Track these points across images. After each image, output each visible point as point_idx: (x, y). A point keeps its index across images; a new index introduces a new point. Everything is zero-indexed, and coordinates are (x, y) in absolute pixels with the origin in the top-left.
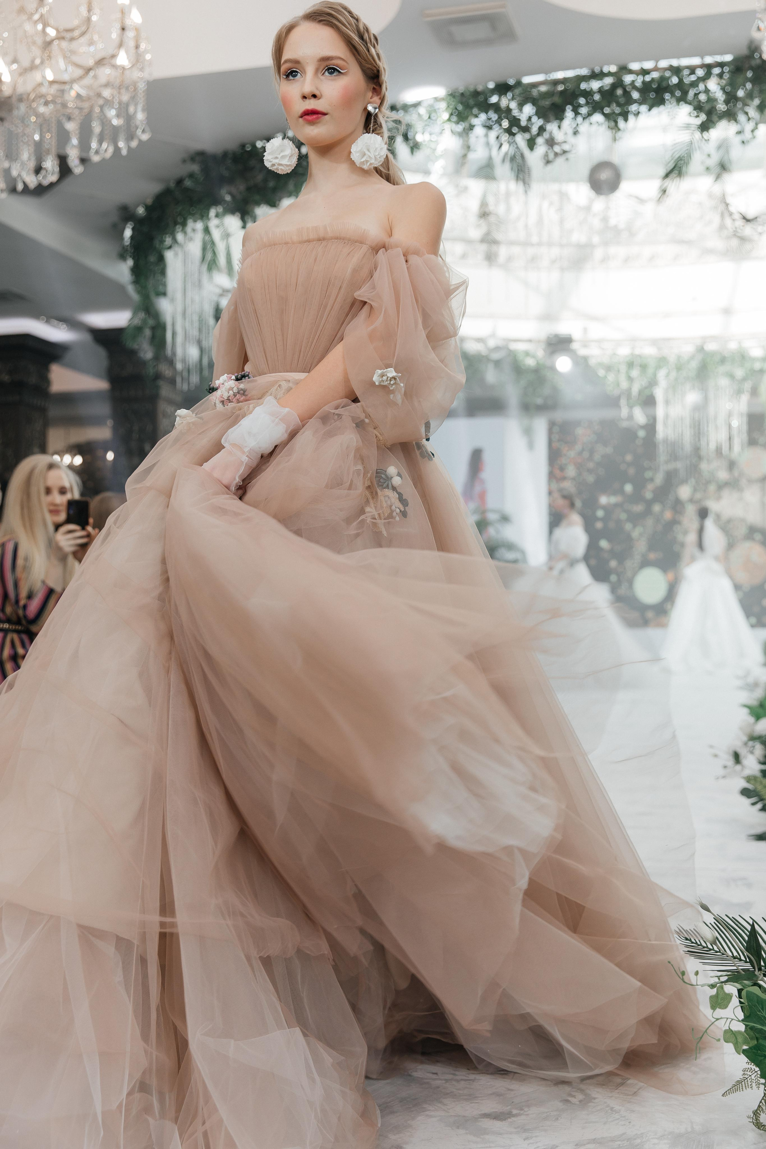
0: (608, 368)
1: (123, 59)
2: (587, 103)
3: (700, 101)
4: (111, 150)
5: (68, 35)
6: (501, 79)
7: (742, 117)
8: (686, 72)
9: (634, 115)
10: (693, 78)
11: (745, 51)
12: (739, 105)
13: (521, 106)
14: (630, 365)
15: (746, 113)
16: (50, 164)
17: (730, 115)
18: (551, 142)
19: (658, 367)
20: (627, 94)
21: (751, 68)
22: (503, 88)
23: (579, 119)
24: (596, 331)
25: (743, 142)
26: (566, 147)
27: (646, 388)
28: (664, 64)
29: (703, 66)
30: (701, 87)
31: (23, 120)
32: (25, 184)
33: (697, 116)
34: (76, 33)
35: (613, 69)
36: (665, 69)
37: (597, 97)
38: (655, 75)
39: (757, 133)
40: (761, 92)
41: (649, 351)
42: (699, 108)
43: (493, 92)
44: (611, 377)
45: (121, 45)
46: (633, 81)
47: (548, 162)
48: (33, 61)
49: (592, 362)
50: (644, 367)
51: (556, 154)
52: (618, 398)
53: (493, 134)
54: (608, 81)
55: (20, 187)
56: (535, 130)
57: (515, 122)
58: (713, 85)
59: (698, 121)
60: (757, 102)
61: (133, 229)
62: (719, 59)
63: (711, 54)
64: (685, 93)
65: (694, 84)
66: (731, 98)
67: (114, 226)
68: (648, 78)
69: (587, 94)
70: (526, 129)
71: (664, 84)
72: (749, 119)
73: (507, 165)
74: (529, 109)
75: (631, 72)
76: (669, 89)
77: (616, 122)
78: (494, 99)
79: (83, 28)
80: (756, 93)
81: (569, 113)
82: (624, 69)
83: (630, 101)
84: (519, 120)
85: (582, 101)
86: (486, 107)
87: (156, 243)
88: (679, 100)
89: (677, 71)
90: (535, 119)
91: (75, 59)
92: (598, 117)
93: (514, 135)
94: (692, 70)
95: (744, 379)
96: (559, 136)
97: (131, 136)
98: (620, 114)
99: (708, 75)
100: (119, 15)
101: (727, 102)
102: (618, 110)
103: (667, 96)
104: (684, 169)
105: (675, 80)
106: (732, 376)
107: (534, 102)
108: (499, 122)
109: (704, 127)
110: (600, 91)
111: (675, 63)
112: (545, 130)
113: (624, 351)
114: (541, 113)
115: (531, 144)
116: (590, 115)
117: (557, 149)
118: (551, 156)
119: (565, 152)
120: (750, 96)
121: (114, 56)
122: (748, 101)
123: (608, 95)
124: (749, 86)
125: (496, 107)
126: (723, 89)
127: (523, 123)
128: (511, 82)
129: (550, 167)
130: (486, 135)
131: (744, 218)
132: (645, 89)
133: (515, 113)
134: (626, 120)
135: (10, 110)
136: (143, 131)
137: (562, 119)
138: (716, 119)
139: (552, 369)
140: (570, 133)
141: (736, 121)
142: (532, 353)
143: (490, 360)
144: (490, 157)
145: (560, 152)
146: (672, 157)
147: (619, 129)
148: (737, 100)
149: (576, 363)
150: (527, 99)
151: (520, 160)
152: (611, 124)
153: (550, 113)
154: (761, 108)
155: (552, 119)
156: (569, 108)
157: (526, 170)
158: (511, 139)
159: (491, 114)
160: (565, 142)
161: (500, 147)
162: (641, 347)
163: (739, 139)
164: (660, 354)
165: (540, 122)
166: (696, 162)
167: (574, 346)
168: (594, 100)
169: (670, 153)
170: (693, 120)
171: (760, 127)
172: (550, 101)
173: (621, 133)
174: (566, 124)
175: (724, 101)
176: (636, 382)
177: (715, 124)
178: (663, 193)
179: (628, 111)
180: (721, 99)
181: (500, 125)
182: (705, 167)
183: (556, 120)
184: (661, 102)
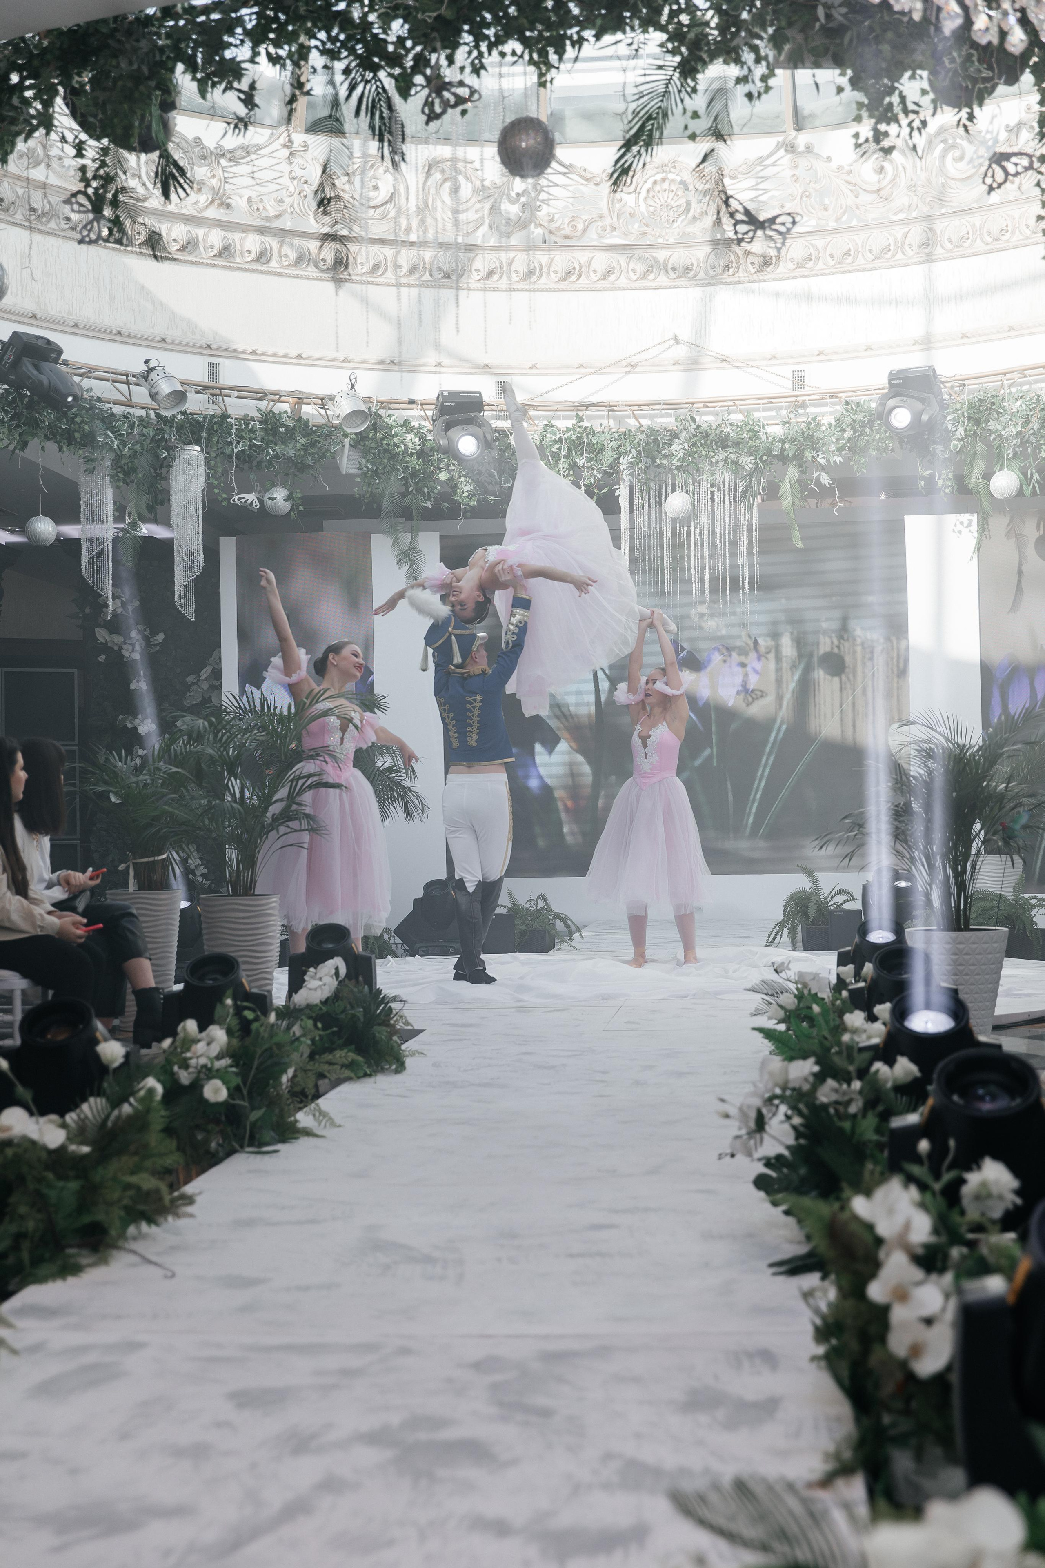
2: (497, 20)
3: (679, 23)
7: (748, 57)
9: (573, 44)
12: (743, 34)
13: (386, 21)
14: (575, 444)
15: (755, 49)
17: (729, 52)
18: (438, 85)
19: (619, 451)
23: (483, 46)
25: (749, 96)
26: (463, 92)
33: (674, 52)
39: (771, 82)
40: (777, 14)
41: (603, 423)
42: (677, 36)
47: (432, 117)
51: (446, 105)
53: (339, 66)
56: (409, 63)
57: (377, 46)
59: (678, 59)
60: (770, 30)
64: (657, 11)
66: (729, 21)
70: (395, 60)
72: (758, 61)
73: (364, 120)
74: (398, 27)
77: (543, 54)
81: (466, 38)
83: (566, 20)
84: (385, 41)
85: (488, 16)
86: (326, 19)
88: (644, 25)
90: (409, 44)
92: (513, 45)
93: (375, 69)
95: (756, 471)
96: (449, 74)
101: (722, 29)
102: (547, 34)
103: (627, 14)
104: (656, 134)
106: (736, 467)
107: (407, 13)
108: (348, 46)
109: (687, 69)
112: (427, 63)
113: (564, 424)
114: (418, 33)
115: (404, 85)
116: (500, 41)
117: (446, 94)
118: (437, 109)
119: (460, 100)
120: (760, 20)
122: (757, 30)
125: (344, 20)
126: (715, 5)
127: (391, 48)
129: (434, 125)
130: (327, 67)
133: (377, 30)
134: (560, 52)
137: (455, 46)
138: (705, 56)
139: (451, 452)
140: (468, 69)
141: (738, 61)
142: (415, 424)
143: (345, 435)
144: (335, 103)
145: (452, 100)
146: (636, 113)
147: (549, 66)
148: (739, 24)
149: (486, 444)
150: (396, 8)
151: (386, 113)
152: (535, 56)
153: (435, 34)
154: (777, 41)
155: (438, 45)
156: (466, 27)
157: (396, 128)
158: (369, 75)
159: (335, 32)
160: (461, 84)
161: (352, 88)
162: (590, 418)
163: (742, 89)
164: (622, 430)
165: (418, 48)
166: (675, 123)
167: (487, 414)
168: (506, 14)
169: (633, 106)
170: (669, 57)
171: (778, 72)
172: (434, 14)
173: (553, 70)
174: (461, 54)
175: (717, 27)
176: (586, 474)
177: (705, 64)
178: (625, 171)
179: (565, 37)
180: (713, 25)
181: (352, 51)
182: (689, 132)
183: (444, 47)
184: (618, 25)
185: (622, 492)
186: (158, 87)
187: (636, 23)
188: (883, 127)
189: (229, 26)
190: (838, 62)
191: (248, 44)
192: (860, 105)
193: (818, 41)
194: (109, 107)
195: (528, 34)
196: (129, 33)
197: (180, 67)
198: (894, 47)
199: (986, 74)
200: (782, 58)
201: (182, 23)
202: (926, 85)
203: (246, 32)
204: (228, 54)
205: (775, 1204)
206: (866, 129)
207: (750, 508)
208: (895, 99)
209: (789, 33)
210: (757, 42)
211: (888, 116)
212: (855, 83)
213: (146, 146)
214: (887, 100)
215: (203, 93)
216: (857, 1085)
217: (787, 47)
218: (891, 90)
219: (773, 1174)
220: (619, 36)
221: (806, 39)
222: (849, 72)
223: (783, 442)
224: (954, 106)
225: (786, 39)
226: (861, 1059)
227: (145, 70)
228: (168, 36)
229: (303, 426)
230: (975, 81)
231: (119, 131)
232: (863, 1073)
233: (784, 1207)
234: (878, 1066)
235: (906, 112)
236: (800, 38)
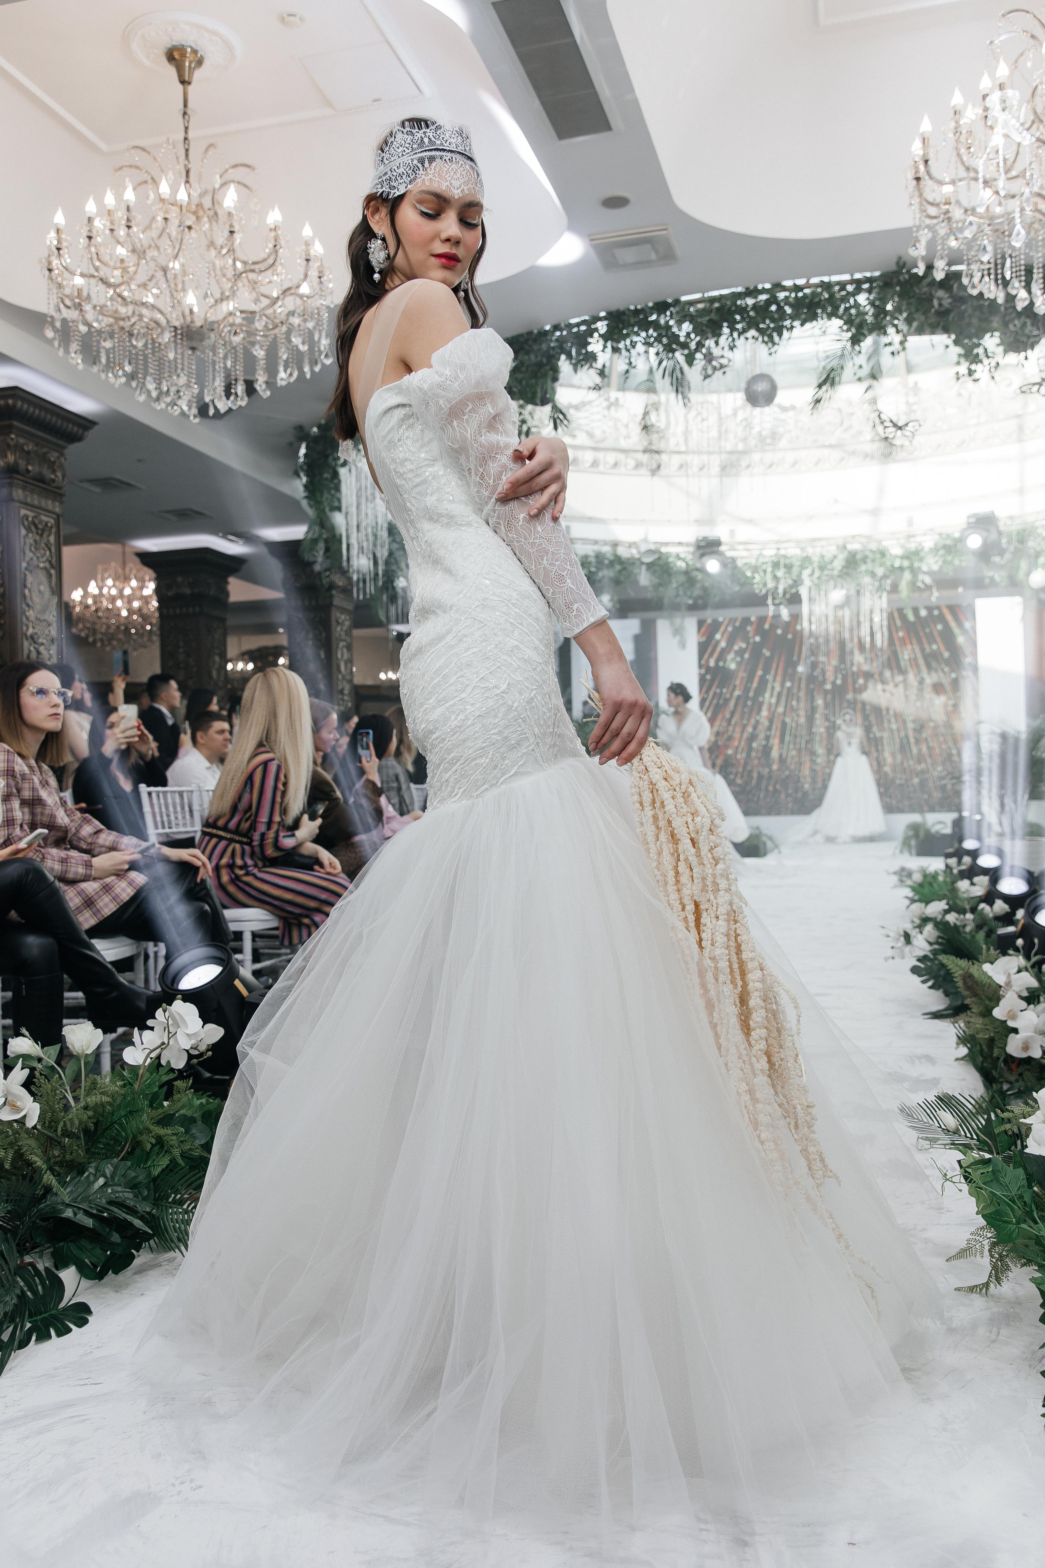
0: (755, 569)
1: (305, 289)
2: (743, 319)
3: (851, 315)
4: (296, 374)
5: (256, 267)
6: (660, 299)
7: (891, 330)
8: (837, 288)
9: (788, 330)
10: (844, 293)
11: (894, 268)
12: (888, 318)
13: (680, 323)
14: (776, 565)
15: (896, 326)
16: (240, 388)
17: (879, 328)
18: (709, 358)
19: (802, 567)
20: (780, 308)
21: (899, 283)
22: (662, 307)
23: (735, 335)
24: (744, 533)
25: (893, 353)
26: (724, 361)
27: (791, 587)
28: (815, 280)
29: (852, 282)
30: (852, 301)
31: (214, 349)
32: (215, 407)
33: (848, 331)
34: (262, 266)
35: (768, 286)
36: (816, 286)
37: (752, 313)
38: (807, 291)
39: (907, 345)
40: (909, 304)
41: (793, 551)
42: (849, 322)
43: (652, 310)
44: (758, 578)
45: (306, 276)
46: (786, 297)
47: (706, 377)
48: (222, 294)
49: (740, 563)
50: (789, 567)
51: (715, 369)
52: (766, 596)
53: (652, 351)
54: (763, 297)
55: (211, 412)
56: (693, 346)
57: (675, 338)
58: (862, 299)
59: (849, 334)
60: (905, 315)
61: (307, 448)
62: (868, 275)
63: (860, 271)
64: (837, 308)
65: (844, 299)
66: (880, 312)
67: (291, 444)
68: (800, 294)
69: (743, 310)
70: (684, 346)
71: (817, 300)
72: (898, 332)
73: (667, 379)
74: (687, 327)
75: (784, 289)
76: (819, 305)
77: (771, 337)
78: (654, 317)
79: (271, 261)
80: (904, 308)
81: (726, 330)
82: (778, 286)
83: (784, 316)
84: (680, 336)
85: (738, 317)
86: (645, 325)
87: (330, 459)
88: (830, 316)
89: (827, 286)
90: (693, 336)
91: (263, 290)
92: (752, 333)
93: (673, 351)
94: (843, 285)
95: (885, 577)
96: (716, 352)
97: (314, 362)
98: (774, 329)
99: (858, 290)
100: (304, 247)
101: (876, 316)
102: (772, 325)
103: (819, 311)
104: (837, 379)
105: (826, 296)
106: (873, 574)
107: (692, 319)
108: (658, 339)
109: (856, 340)
110: (755, 307)
111: (826, 279)
112: (703, 346)
113: (770, 553)
114: (698, 329)
115: (690, 359)
116: (744, 331)
117: (714, 363)
118: (710, 372)
119: (722, 366)
120: (898, 309)
121: (298, 287)
122: (897, 315)
123: (762, 310)
124: (896, 299)
125: (656, 325)
126: (872, 304)
127: (682, 339)
128: (670, 301)
129: (708, 380)
130: (646, 352)
131: (895, 425)
132: (797, 305)
133: (675, 330)
134: (780, 335)
135: (202, 340)
136: (326, 356)
137: (719, 335)
138: (866, 332)
139: (702, 570)
140: (727, 348)
141: (885, 333)
142: (682, 556)
143: (642, 563)
144: (651, 371)
145: (718, 366)
146: (824, 368)
147: (774, 344)
148: (886, 313)
149: (724, 565)
150: (685, 316)
151: (679, 375)
152: (766, 339)
153: (708, 330)
154: (909, 321)
155: (710, 335)
156: (725, 324)
157: (685, 384)
158: (670, 355)
159: (651, 331)
160: (722, 357)
161: (660, 363)
162: (786, 548)
163: (889, 349)
164: (804, 555)
165: (698, 338)
166: (848, 372)
167: (722, 548)
168: (749, 316)
169: (823, 364)
170: (844, 334)
171: (909, 338)
172: (707, 318)
173: (776, 347)
174: (723, 340)
175: (873, 315)
176: (782, 582)
177: (865, 336)
178: (818, 401)
179: (783, 327)
180: (870, 313)
181: (660, 342)
182: (857, 377)
183: (713, 336)
184: (813, 317)
185: (804, 592)
186: (551, 369)
187: (825, 316)
188: (973, 367)
189: (590, 332)
190: (946, 330)
191: (601, 342)
192: (960, 355)
193: (933, 320)
194: (524, 382)
195: (761, 326)
196: (535, 340)
197: (563, 357)
198: (980, 320)
199: (1036, 333)
200: (913, 329)
201: (565, 333)
202: (998, 341)
203: (600, 336)
204: (590, 348)
205: (923, 982)
206: (963, 369)
207: (880, 597)
208: (980, 351)
209: (916, 316)
210: (896, 322)
211: (976, 359)
212: (956, 342)
213: (544, 402)
214: (975, 351)
215: (576, 371)
216: (969, 916)
217: (915, 324)
218: (979, 345)
219: (922, 966)
220: (814, 322)
221: (926, 318)
222: (953, 337)
223: (903, 557)
224: (1016, 352)
225: (914, 319)
226: (973, 903)
227: (545, 361)
228: (557, 340)
229: (618, 560)
230: (1029, 337)
231: (530, 395)
232: (973, 910)
233: (930, 983)
234: (982, 906)
235: (988, 357)
236: (923, 318)
